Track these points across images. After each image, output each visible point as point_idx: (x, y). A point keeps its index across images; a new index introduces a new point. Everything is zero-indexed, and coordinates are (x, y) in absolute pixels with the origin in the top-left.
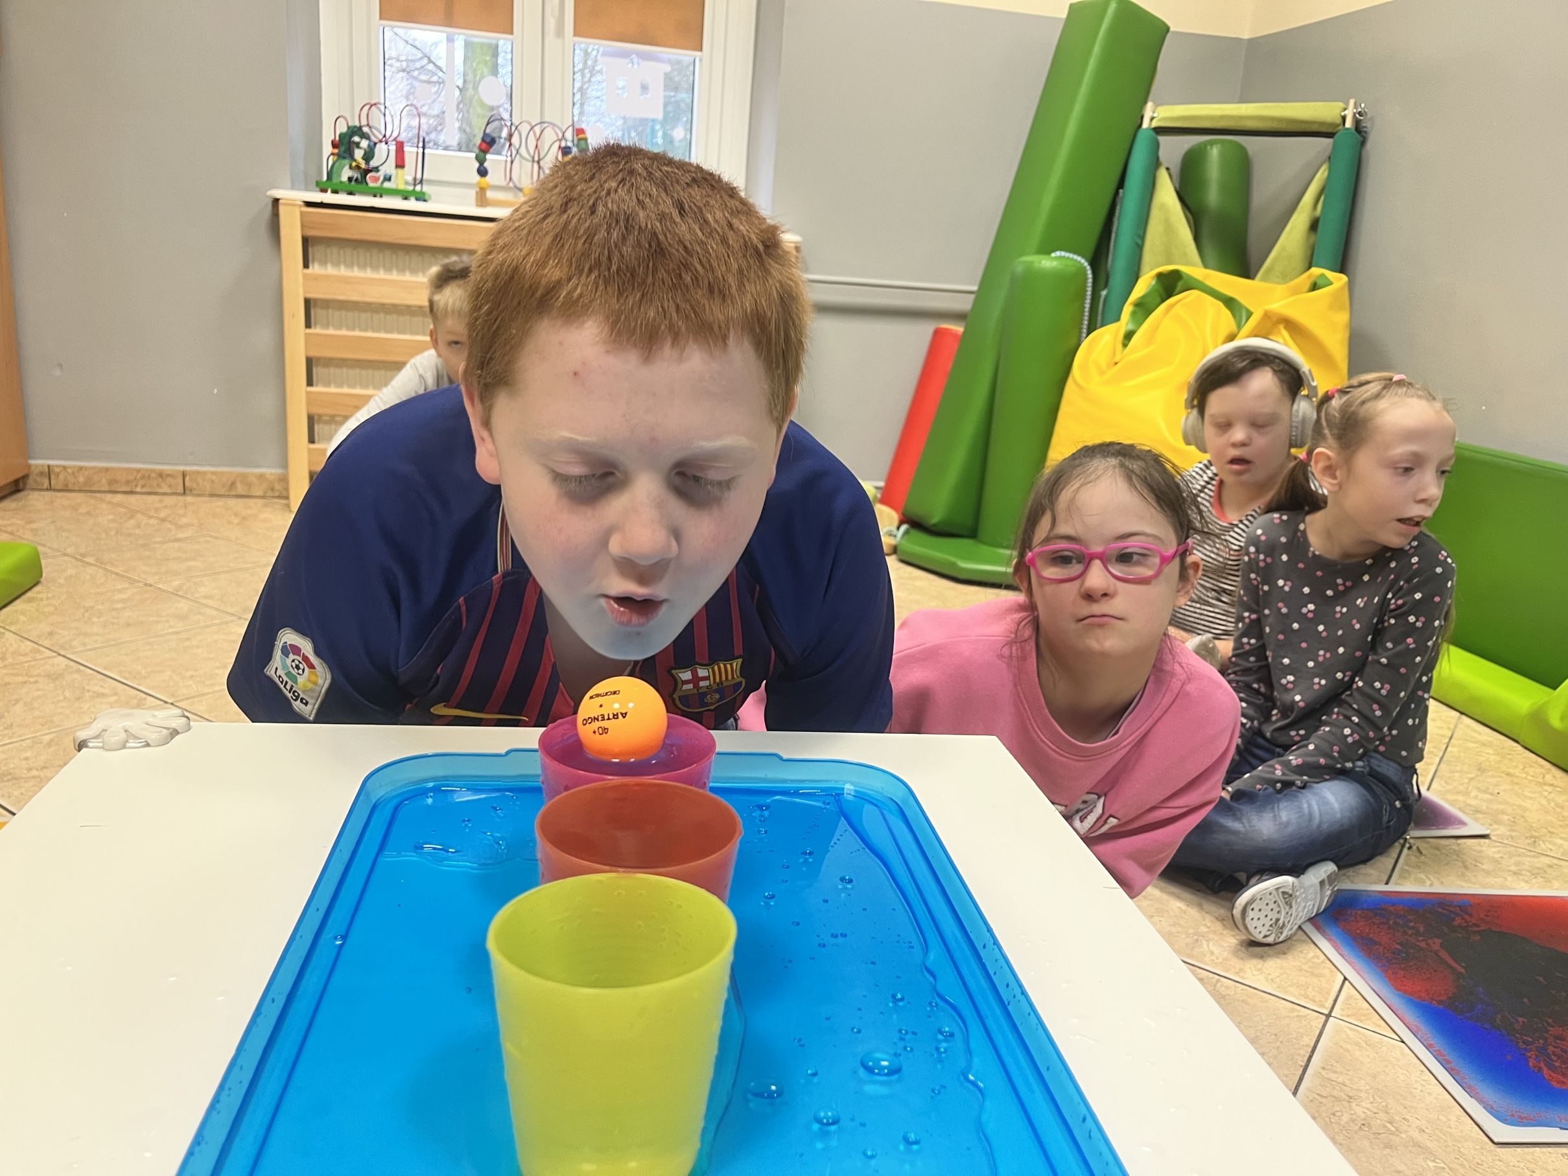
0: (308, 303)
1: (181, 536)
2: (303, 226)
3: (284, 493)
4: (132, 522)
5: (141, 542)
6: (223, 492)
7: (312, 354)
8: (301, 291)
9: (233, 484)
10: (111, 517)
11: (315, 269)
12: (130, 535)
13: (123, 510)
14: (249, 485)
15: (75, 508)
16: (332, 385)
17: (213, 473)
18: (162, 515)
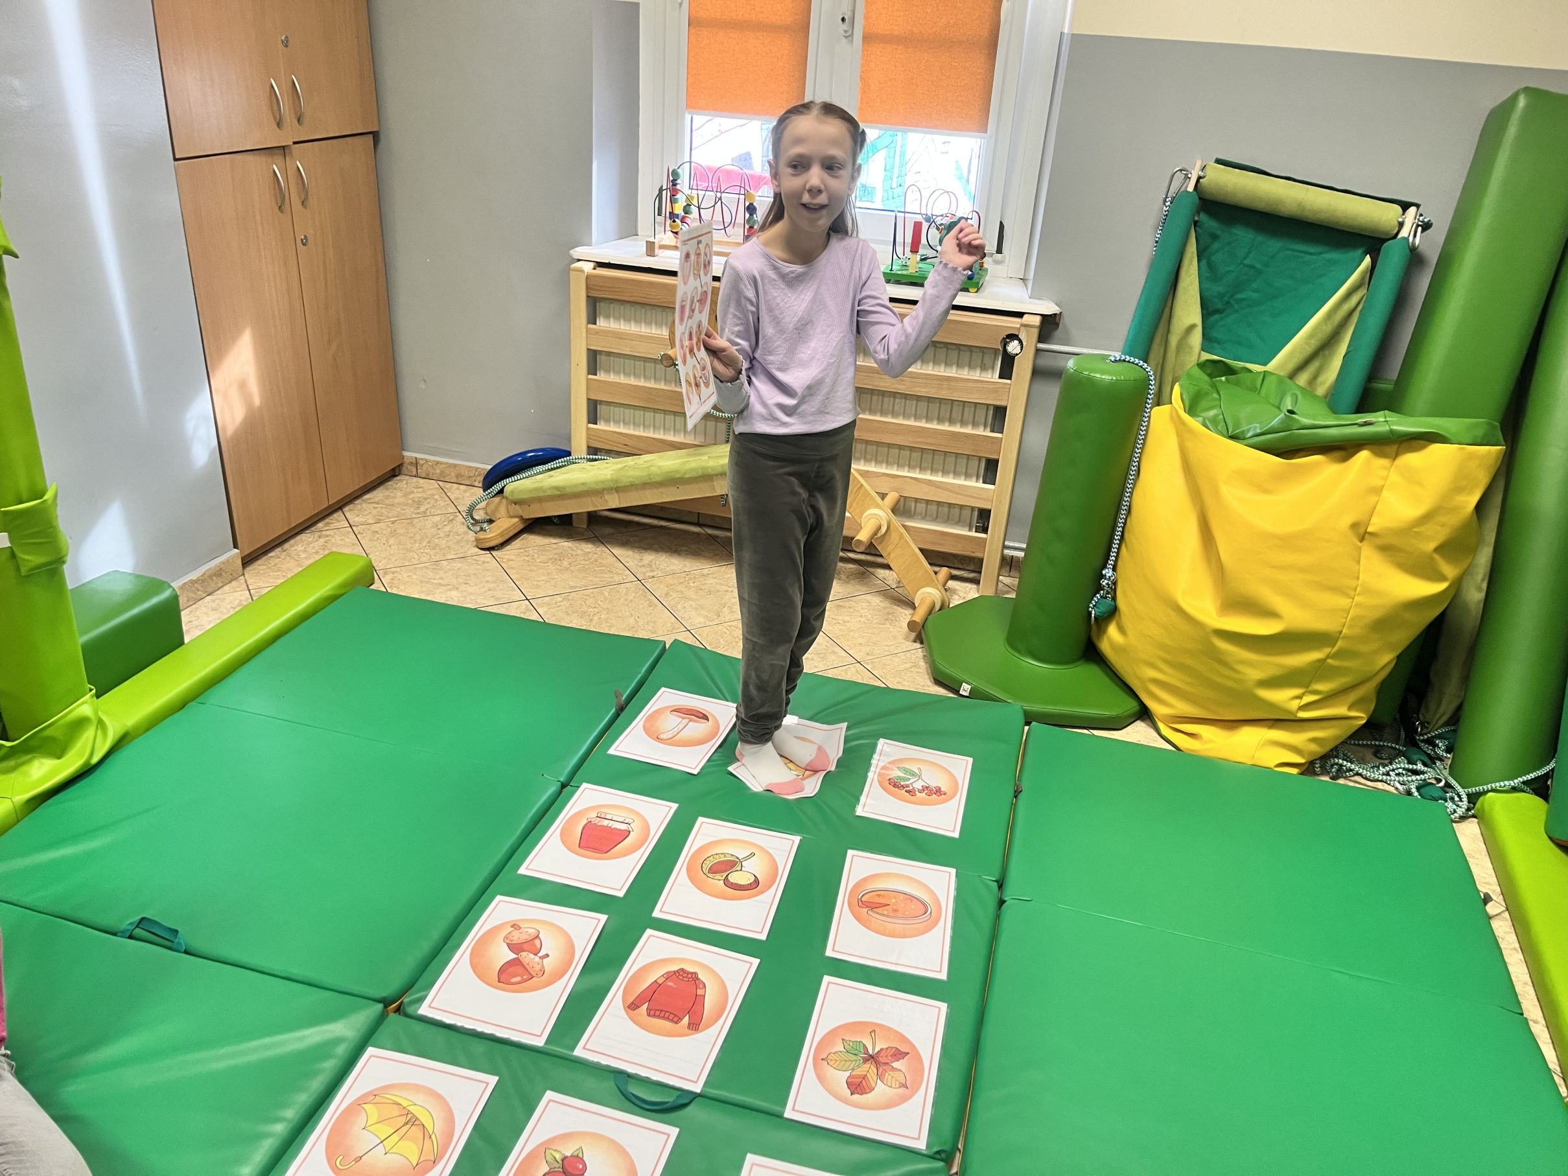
0: (590, 354)
2: (587, 288)
7: (592, 396)
8: (585, 343)
16: (612, 423)
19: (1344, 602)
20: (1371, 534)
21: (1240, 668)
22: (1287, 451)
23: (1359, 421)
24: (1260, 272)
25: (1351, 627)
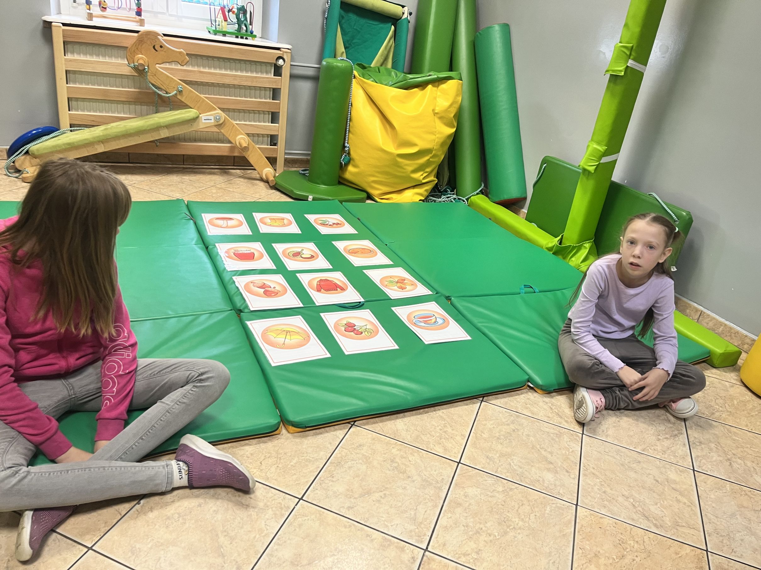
0: (67, 72)
2: (63, 36)
7: (70, 96)
8: (63, 66)
11: (70, 56)
16: (80, 110)
19: (433, 137)
20: (437, 113)
21: (405, 167)
22: (408, 87)
23: (427, 75)
24: (359, 32)
25: (436, 146)
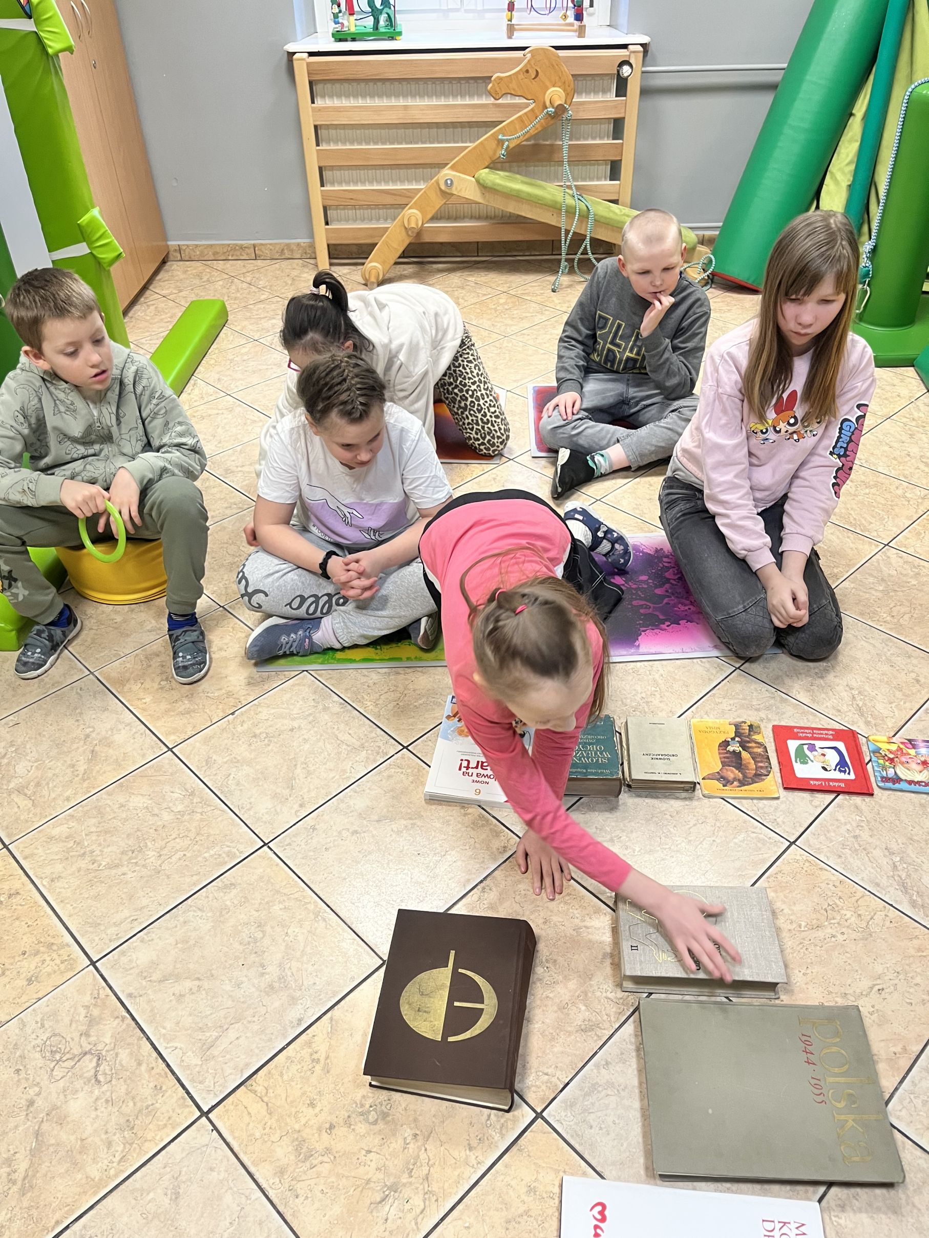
0: (316, 127)
1: (263, 297)
2: (309, 74)
3: (313, 256)
4: (233, 287)
5: (243, 304)
6: (277, 256)
7: (322, 165)
8: (311, 119)
9: (283, 250)
10: (221, 283)
11: (319, 102)
12: (236, 299)
13: (226, 276)
14: (292, 251)
15: (199, 276)
16: (337, 184)
17: (271, 244)
18: (248, 279)
